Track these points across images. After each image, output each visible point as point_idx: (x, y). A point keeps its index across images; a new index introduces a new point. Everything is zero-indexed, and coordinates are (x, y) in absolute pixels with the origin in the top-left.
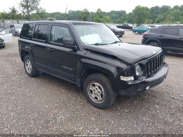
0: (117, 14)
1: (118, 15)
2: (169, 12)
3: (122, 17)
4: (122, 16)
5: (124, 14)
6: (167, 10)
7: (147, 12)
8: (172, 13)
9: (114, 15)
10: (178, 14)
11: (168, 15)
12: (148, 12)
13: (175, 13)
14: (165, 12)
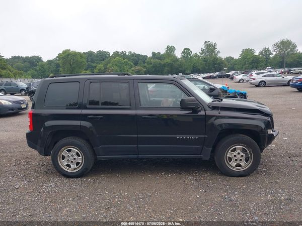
0: (25, 62)
1: (27, 64)
2: (110, 61)
3: (38, 68)
4: (36, 65)
5: (40, 63)
6: (106, 57)
7: (82, 60)
8: (114, 61)
9: (20, 64)
10: (122, 63)
11: (109, 65)
12: (84, 60)
13: (118, 62)
14: (103, 60)
